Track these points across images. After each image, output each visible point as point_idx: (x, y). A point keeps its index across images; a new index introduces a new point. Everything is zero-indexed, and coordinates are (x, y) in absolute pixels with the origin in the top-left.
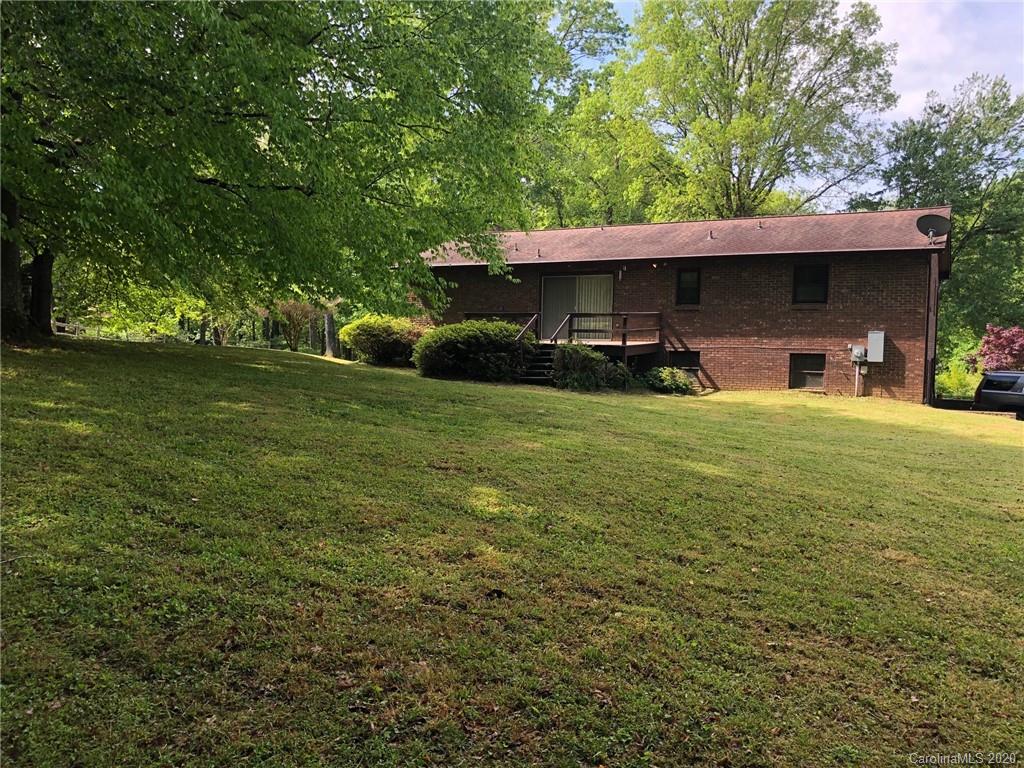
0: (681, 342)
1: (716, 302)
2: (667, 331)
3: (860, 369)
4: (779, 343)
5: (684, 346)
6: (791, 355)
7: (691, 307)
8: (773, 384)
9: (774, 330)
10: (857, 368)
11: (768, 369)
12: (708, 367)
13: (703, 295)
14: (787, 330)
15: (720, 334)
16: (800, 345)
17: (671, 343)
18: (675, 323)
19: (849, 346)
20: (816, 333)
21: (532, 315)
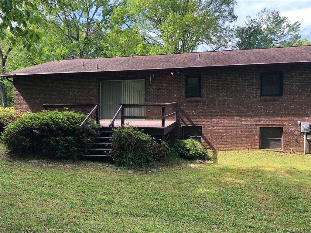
0: (190, 120)
1: (211, 96)
2: (180, 114)
3: (306, 137)
4: (252, 121)
5: (192, 123)
6: (260, 128)
7: (196, 99)
8: (249, 145)
9: (249, 112)
10: (305, 136)
11: (246, 137)
12: (208, 136)
13: (203, 91)
14: (258, 113)
15: (215, 116)
16: (266, 122)
17: (183, 121)
18: (186, 109)
19: (299, 122)
20: (276, 114)
21: (94, 106)
